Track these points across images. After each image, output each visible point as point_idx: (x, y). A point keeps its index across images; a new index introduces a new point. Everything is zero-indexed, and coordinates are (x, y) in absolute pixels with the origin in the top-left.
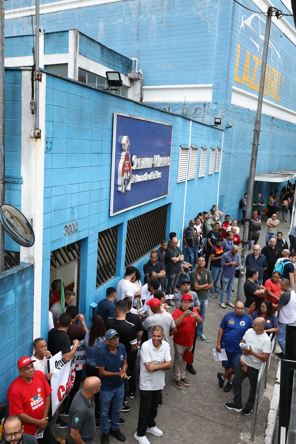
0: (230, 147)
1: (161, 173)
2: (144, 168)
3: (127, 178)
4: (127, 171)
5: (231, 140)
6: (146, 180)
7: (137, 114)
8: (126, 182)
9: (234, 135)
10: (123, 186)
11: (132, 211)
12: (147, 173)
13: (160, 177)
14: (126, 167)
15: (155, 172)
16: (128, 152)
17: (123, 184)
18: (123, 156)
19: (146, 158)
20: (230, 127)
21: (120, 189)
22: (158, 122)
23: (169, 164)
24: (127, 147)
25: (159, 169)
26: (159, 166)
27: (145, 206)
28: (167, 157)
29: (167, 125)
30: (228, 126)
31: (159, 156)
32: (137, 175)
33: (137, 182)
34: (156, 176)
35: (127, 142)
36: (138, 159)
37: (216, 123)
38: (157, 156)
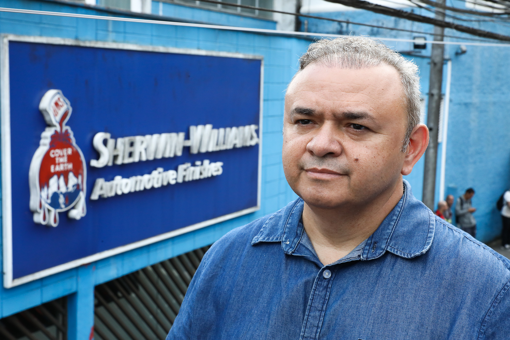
0: (469, 91)
1: (219, 164)
2: (144, 158)
3: (67, 188)
4: (65, 174)
5: (470, 78)
6: (156, 186)
7: (112, 36)
8: (62, 200)
9: (477, 67)
10: (49, 211)
11: (112, 261)
12: (160, 170)
13: (220, 172)
14: (59, 164)
15: (198, 163)
16: (65, 128)
17: (47, 206)
18: (46, 138)
19: (156, 136)
20: (464, 52)
21: (38, 218)
22: (203, 53)
23: (253, 143)
24: (58, 118)
25: (213, 156)
26: (210, 149)
27: (170, 243)
28: (241, 128)
29: (240, 56)
30: (460, 51)
31: (209, 127)
32: (118, 179)
33: (119, 193)
34: (201, 174)
35: (56, 104)
36: (120, 141)
37: (416, 46)
38: (200, 127)
